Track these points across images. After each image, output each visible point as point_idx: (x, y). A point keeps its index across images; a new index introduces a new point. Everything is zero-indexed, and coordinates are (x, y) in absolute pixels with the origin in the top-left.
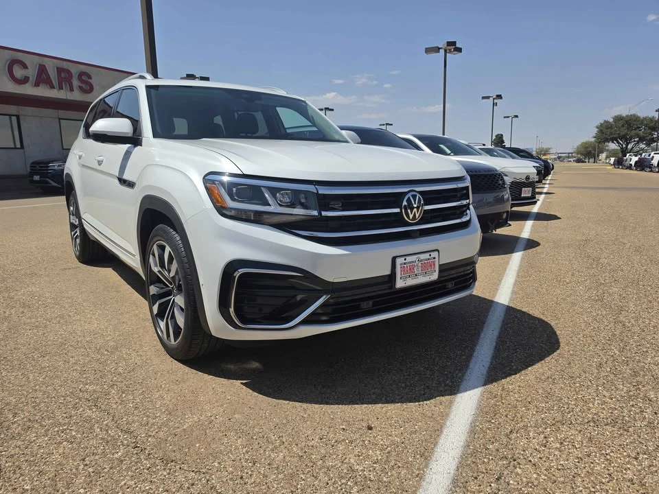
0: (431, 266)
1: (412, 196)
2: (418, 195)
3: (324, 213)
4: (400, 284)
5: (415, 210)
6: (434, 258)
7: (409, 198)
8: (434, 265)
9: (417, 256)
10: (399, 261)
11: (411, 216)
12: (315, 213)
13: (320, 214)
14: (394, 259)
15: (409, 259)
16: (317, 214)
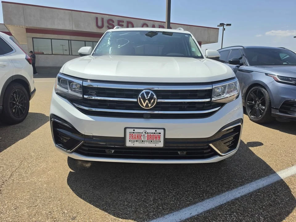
0: (156, 138)
1: (146, 92)
2: (151, 92)
3: (85, 97)
4: (129, 144)
5: (147, 101)
6: (160, 133)
7: (143, 93)
8: (159, 137)
9: (144, 130)
10: (128, 131)
11: (144, 105)
12: (81, 96)
13: (83, 96)
14: (125, 129)
15: (136, 130)
16: (82, 97)
